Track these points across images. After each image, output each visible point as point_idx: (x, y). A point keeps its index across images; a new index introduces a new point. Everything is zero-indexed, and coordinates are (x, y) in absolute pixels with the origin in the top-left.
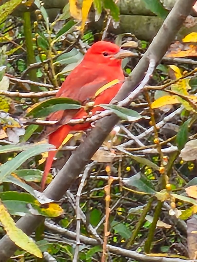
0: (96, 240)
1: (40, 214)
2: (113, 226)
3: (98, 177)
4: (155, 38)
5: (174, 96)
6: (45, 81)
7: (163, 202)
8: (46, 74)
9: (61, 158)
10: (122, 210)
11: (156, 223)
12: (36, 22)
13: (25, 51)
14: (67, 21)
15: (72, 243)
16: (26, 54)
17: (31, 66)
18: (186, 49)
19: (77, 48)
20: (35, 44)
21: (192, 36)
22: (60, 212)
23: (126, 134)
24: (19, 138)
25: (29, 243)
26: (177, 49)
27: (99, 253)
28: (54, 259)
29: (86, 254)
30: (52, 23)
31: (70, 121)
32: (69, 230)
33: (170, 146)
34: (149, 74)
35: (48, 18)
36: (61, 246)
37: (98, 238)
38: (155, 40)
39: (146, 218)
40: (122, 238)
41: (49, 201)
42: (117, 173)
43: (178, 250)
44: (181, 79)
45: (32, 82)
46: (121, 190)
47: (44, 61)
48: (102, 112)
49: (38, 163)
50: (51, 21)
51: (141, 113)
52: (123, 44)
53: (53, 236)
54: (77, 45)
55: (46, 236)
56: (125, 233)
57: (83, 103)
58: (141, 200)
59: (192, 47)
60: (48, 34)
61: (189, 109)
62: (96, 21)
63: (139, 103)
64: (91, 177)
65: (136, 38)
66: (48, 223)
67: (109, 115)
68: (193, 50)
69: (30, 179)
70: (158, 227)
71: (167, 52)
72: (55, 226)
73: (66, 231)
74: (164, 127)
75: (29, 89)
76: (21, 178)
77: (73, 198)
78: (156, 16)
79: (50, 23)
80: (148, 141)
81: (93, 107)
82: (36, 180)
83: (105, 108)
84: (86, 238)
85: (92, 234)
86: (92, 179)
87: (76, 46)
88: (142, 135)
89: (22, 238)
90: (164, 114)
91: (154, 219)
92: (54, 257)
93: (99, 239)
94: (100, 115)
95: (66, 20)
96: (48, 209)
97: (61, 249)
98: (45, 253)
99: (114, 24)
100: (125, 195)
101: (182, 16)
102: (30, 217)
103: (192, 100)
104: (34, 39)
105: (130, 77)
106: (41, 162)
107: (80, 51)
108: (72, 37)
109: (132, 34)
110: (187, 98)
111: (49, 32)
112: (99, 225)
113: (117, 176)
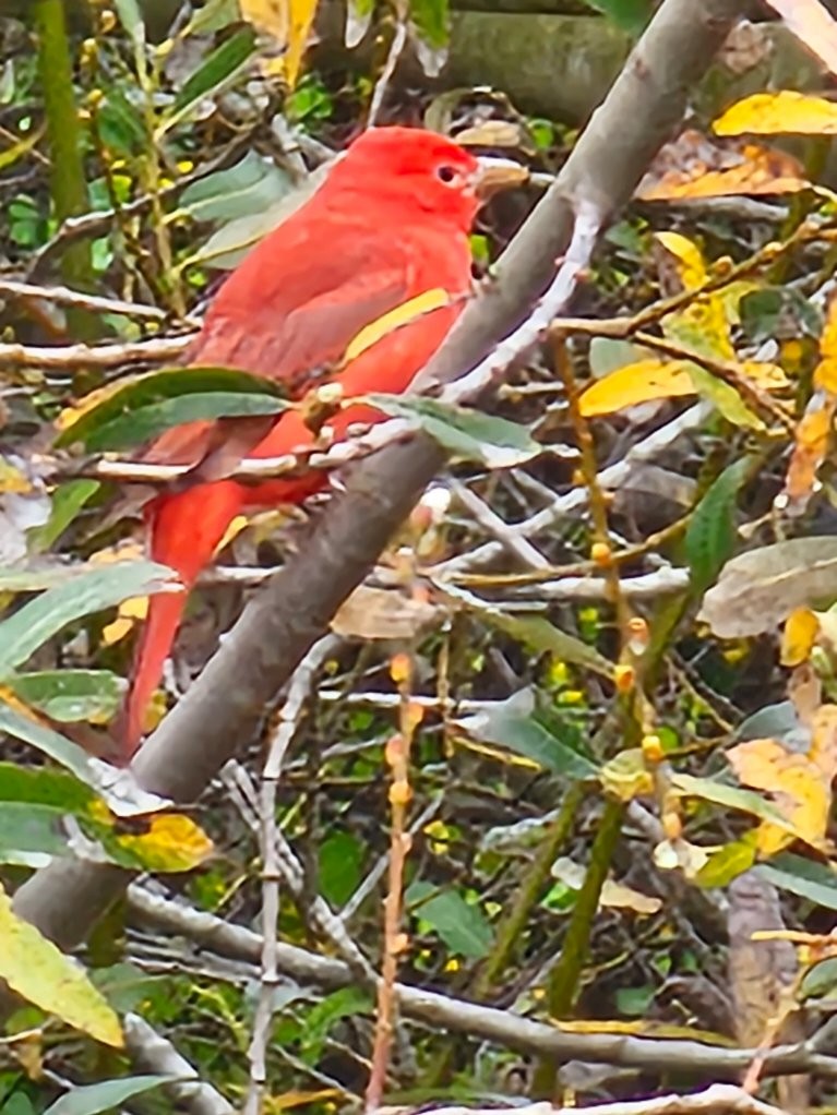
0: (342, 965)
1: (113, 861)
2: (417, 907)
3: (353, 698)
4: (597, 112)
5: (677, 364)
6: (128, 290)
7: (628, 804)
8: (130, 261)
9: (200, 618)
10: (452, 834)
11: (599, 892)
12: (90, 43)
13: (46, 161)
14: (221, 36)
15: (244, 978)
16: (47, 173)
17: (69, 228)
18: (725, 165)
19: (262, 153)
20: (88, 133)
21: (756, 106)
22: (199, 850)
23: (471, 516)
24: (23, 538)
25: (67, 981)
26: (690, 165)
27: (356, 1020)
28: (166, 1043)
29: (301, 1021)
30: (158, 43)
31: (239, 464)
32: (232, 921)
33: (656, 568)
34: (573, 266)
35: (141, 26)
36: (195, 988)
37: (354, 954)
38: (600, 121)
39: (555, 871)
40: (451, 954)
41: (152, 803)
42: (435, 679)
43: (687, 1006)
44: (706, 290)
45: (76, 297)
46: (450, 753)
47: (126, 206)
48: (377, 427)
49: (102, 637)
50: (155, 37)
51: (534, 426)
52: (455, 132)
53: (163, 946)
54: (262, 138)
55: (133, 945)
56: (464, 930)
57: (294, 388)
58: (533, 793)
59: (755, 157)
60: (143, 94)
61: (741, 417)
62: (350, 44)
63: (524, 384)
64: (324, 695)
65: (513, 112)
66: (141, 892)
67: (406, 440)
68: (756, 169)
69: (71, 711)
70: (604, 908)
71: (647, 177)
72: (170, 905)
73: (218, 928)
74: (629, 485)
75: (60, 323)
76: (36, 705)
77: (248, 788)
78: (596, 14)
79: (150, 47)
80: (562, 546)
81: (338, 406)
82: (96, 716)
83: (388, 409)
84: (302, 957)
85: (325, 938)
86: (327, 704)
87: (261, 145)
88: (537, 522)
89: (41, 963)
90: (628, 430)
91: (589, 877)
92: (167, 1037)
93: (360, 958)
94: (365, 439)
95: (219, 33)
96: (146, 838)
97: (195, 997)
98: (131, 1018)
99: (425, 57)
100: (465, 772)
101: (711, 22)
102: (70, 872)
103: (753, 379)
104: (85, 114)
105: (493, 278)
106: (113, 633)
107: (277, 164)
108: (244, 105)
109: (494, 90)
110: (731, 372)
111: (147, 83)
112: (357, 899)
113: (434, 695)
